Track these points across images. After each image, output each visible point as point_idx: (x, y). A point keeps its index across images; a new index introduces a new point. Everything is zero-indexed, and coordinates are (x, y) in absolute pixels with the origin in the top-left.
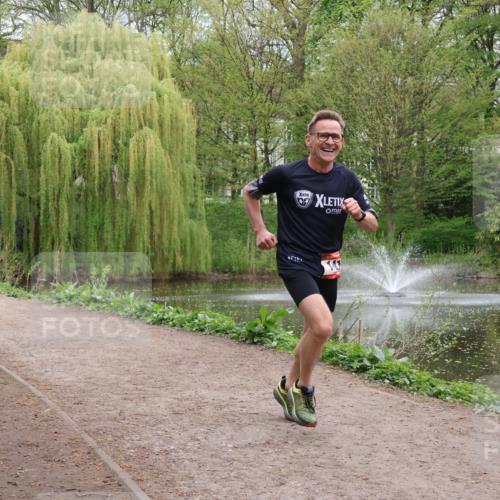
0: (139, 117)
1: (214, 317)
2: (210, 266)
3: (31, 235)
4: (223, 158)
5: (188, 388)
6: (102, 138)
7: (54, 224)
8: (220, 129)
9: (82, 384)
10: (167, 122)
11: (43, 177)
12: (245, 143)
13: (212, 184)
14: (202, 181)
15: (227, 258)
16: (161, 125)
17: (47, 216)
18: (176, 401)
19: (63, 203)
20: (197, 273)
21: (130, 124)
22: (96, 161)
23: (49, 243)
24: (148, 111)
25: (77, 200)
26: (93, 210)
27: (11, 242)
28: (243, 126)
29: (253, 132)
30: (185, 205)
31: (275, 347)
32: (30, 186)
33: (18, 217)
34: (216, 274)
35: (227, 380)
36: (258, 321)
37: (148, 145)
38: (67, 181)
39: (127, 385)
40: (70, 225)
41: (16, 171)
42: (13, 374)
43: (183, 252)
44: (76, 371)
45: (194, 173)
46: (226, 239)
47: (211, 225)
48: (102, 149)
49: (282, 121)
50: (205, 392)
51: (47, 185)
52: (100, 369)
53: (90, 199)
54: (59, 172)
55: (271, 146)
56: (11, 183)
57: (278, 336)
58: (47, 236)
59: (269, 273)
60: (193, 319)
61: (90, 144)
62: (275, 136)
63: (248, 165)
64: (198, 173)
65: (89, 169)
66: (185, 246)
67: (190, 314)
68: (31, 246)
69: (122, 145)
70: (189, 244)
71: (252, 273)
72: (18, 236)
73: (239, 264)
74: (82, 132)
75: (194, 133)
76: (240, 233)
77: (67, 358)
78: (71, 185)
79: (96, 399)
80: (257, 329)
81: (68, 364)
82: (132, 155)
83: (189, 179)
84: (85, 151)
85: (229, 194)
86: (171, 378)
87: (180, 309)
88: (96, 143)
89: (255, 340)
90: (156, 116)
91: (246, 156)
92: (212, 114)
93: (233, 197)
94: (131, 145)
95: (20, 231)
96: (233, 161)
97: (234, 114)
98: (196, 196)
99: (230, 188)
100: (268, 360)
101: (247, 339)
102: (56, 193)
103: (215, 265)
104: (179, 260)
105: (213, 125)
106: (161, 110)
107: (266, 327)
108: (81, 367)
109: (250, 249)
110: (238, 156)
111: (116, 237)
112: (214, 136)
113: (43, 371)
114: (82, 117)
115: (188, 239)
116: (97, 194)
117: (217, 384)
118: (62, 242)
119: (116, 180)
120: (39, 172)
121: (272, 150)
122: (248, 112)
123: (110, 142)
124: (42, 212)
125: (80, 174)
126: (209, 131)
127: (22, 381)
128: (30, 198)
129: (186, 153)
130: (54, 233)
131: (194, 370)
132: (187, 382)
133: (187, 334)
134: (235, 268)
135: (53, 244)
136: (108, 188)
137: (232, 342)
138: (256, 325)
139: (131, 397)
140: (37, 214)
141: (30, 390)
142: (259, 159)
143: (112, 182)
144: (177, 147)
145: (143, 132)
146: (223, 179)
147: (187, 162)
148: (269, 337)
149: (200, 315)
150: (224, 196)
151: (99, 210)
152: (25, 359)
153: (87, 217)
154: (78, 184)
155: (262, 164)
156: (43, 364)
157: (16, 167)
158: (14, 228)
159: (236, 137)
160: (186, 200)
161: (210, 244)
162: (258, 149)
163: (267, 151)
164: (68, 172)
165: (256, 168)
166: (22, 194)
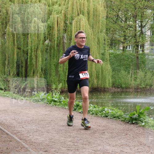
0: (77, 10)
1: (113, 110)
2: (111, 85)
3: (24, 69)
4: (119, 30)
5: (99, 145)
6: (59, 21)
7: (34, 63)
8: (118, 15)
9: (47, 142)
10: (91, 12)
11: (30, 40)
12: (131, 23)
13: (113, 43)
14: (108, 42)
15: (120, 80)
16: (88, 14)
17: (31, 59)
18: (93, 151)
19: (39, 53)
20: (104, 88)
21: (73, 13)
22: (56, 32)
23: (32, 73)
24: (82, 7)
25: (46, 52)
26: (54, 56)
27: (14, 72)
28: (130, 13)
29: (135, 17)
30: (99, 54)
31: (144, 126)
32: (23, 44)
33: (17, 60)
34: (114, 89)
35: (119, 142)
36: (135, 112)
37: (82, 24)
38: (41, 42)
39: (69, 143)
40: (42, 63)
41: (17, 37)
42: (14, 136)
43: (98, 77)
44: (44, 135)
45: (104, 38)
46: (119, 71)
47: (112, 64)
48: (59, 26)
49: (150, 11)
50: (108, 147)
51: (32, 44)
52: (56, 135)
53: (52, 51)
54: (38, 37)
55: (144, 24)
56: (14, 43)
57: (145, 120)
58: (31, 69)
59: (141, 89)
60: (102, 111)
61: (53, 24)
62: (146, 18)
63: (132, 33)
64: (106, 37)
65: (52, 36)
66: (99, 74)
67: (101, 108)
68: (23, 74)
69: (69, 24)
70: (100, 73)
71: (132, 88)
72: (17, 69)
73: (125, 84)
74: (49, 17)
75: (105, 17)
76: (126, 68)
77: (40, 129)
78: (43, 44)
79: (54, 150)
80: (134, 117)
81: (41, 132)
82: (73, 29)
83: (102, 41)
84: (50, 27)
85: (122, 48)
86: (91, 140)
87: (96, 106)
88: (56, 23)
89: (134, 122)
90: (86, 9)
91: (131, 29)
92: (114, 8)
93: (123, 50)
94: (73, 24)
95: (18, 66)
96: (124, 32)
97: (125, 8)
98: (105, 50)
99: (122, 45)
100: (140, 132)
101: (129, 122)
102: (36, 48)
103: (113, 84)
104: (95, 81)
105: (115, 13)
106: (89, 6)
107: (139, 116)
108: (47, 134)
109: (131, 76)
110: (127, 29)
111: (65, 70)
112: (115, 19)
113: (28, 135)
114: (49, 10)
115: (100, 71)
116: (56, 49)
117: (114, 143)
118: (38, 72)
119: (65, 41)
120: (28, 37)
121: (145, 26)
122: (133, 7)
123: (63, 22)
124: (29, 57)
125: (47, 39)
126: (112, 16)
127: (19, 140)
128: (23, 50)
129: (100, 28)
130: (34, 68)
131: (103, 136)
132: (99, 142)
133: (99, 118)
134: (123, 86)
135: (34, 73)
136: (61, 45)
137: (122, 123)
138: (134, 114)
139: (72, 149)
140: (26, 58)
141: (22, 145)
142: (137, 31)
143: (63, 43)
144: (96, 25)
145: (79, 17)
146: (119, 41)
147: (101, 32)
148: (140, 121)
149: (106, 109)
150: (118, 49)
151: (56, 57)
152: (20, 129)
153: (50, 60)
154: (47, 44)
155: (139, 33)
156: (28, 132)
157: (17, 35)
158: (15, 65)
159: (126, 19)
160: (99, 51)
161: (111, 74)
162: (137, 25)
163: (141, 27)
164: (42, 37)
165: (136, 35)
166: (19, 48)
